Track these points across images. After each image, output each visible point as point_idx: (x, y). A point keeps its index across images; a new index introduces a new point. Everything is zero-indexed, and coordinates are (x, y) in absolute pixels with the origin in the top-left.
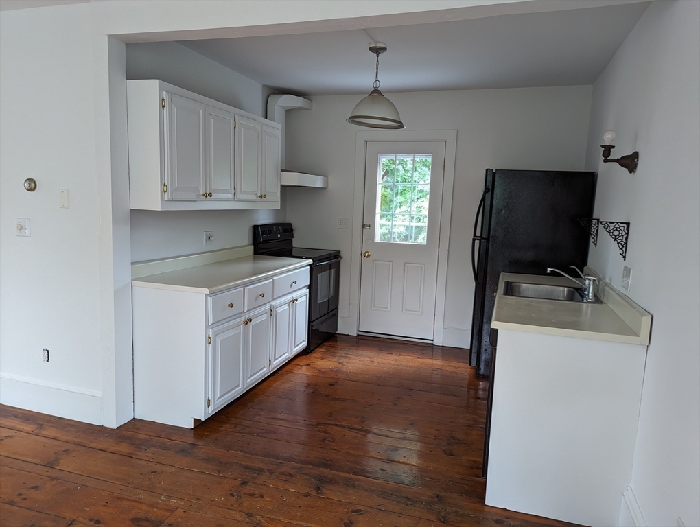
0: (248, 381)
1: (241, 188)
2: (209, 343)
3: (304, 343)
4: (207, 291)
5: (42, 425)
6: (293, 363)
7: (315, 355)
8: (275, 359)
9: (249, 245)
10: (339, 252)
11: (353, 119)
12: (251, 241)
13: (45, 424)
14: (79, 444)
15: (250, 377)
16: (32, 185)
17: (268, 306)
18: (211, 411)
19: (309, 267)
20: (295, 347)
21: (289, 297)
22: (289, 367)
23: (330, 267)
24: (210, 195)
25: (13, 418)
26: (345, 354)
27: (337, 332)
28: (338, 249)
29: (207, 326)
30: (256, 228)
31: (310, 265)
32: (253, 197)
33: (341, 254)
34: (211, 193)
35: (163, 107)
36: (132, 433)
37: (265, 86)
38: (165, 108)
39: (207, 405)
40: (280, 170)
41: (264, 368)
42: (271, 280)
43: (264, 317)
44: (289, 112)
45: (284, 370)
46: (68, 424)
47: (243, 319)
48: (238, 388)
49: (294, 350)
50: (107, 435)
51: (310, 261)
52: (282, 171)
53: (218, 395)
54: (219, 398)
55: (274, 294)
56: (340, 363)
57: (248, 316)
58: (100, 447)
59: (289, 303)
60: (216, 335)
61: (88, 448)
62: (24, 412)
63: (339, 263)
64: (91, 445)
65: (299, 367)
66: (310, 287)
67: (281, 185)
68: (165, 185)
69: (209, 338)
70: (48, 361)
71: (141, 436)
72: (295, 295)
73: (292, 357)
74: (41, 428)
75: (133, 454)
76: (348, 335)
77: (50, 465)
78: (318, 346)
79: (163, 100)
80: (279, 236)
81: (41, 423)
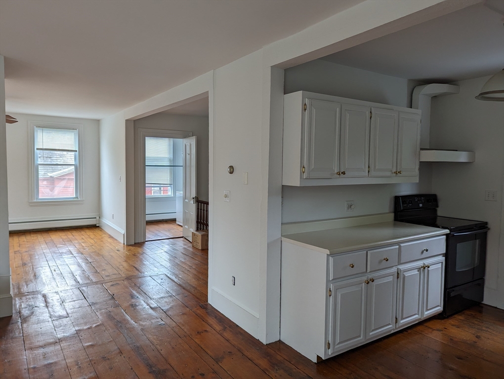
0: (371, 334)
1: (375, 166)
2: (330, 296)
3: (439, 308)
4: (328, 252)
5: (226, 328)
6: (426, 324)
7: (451, 321)
8: (403, 319)
9: (390, 212)
10: (486, 223)
11: (483, 96)
12: (392, 209)
13: (228, 328)
14: (239, 350)
15: (373, 331)
16: (232, 170)
17: (394, 270)
18: (331, 353)
19: (445, 237)
20: (427, 310)
21: (420, 263)
22: (420, 328)
23: (475, 237)
24: (344, 173)
25: (214, 318)
26: (487, 327)
27: (483, 302)
28: (485, 220)
29: (328, 281)
30: (397, 198)
31: (447, 235)
32: (389, 174)
33: (489, 226)
34: (344, 172)
35: (305, 110)
36: (274, 352)
37: (410, 80)
38: (306, 111)
39: (327, 347)
40: (418, 149)
41: (389, 324)
42: (398, 247)
43: (390, 279)
44: (435, 98)
45: (415, 329)
46: (239, 332)
47: (365, 278)
48: (359, 339)
49: (426, 313)
50: (258, 348)
51: (447, 231)
52: (422, 149)
53: (338, 341)
54: (339, 344)
55: (400, 260)
56: (478, 337)
57: (371, 276)
58: (250, 357)
59: (420, 268)
60: (336, 290)
61: (243, 355)
62: (221, 316)
63: (485, 234)
64: (246, 353)
65: (430, 330)
66: (446, 255)
67: (420, 162)
68: (304, 167)
69: (330, 291)
70: (234, 285)
71: (279, 358)
72: (427, 262)
73: (423, 319)
74: (225, 330)
75: (268, 370)
76: (496, 308)
77: (217, 361)
78: (457, 312)
79: (305, 104)
80: (421, 205)
81: (226, 326)
